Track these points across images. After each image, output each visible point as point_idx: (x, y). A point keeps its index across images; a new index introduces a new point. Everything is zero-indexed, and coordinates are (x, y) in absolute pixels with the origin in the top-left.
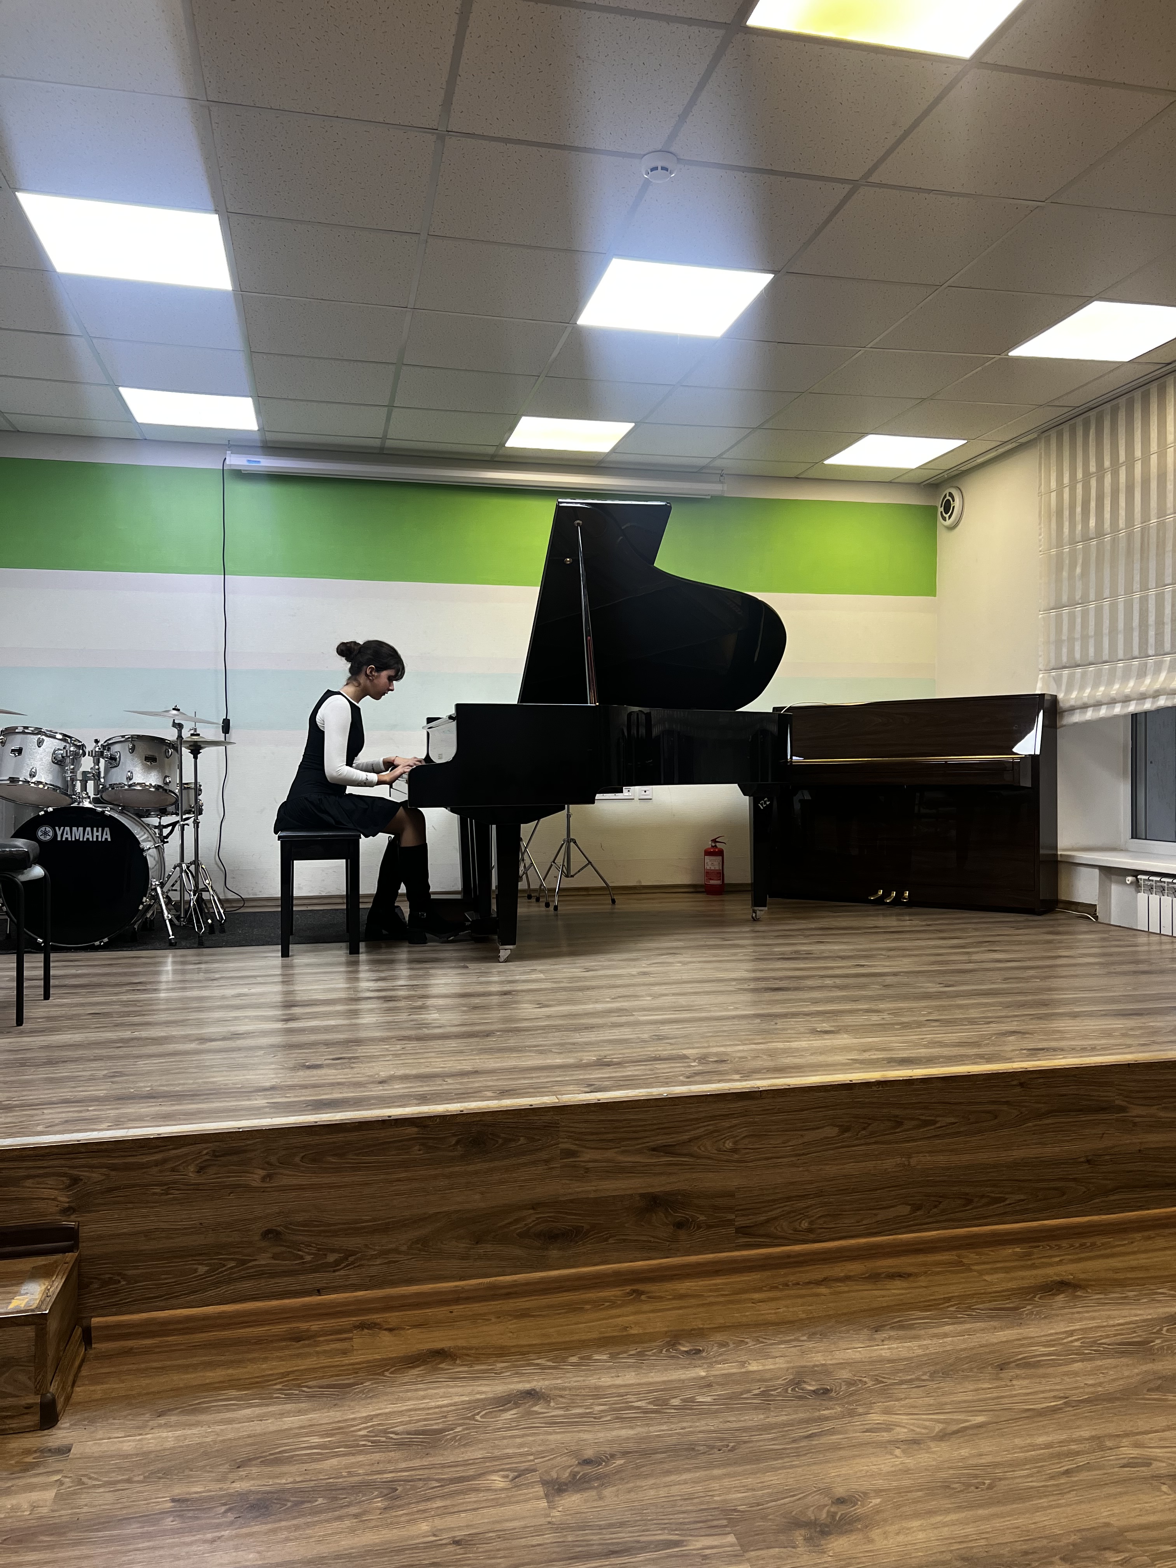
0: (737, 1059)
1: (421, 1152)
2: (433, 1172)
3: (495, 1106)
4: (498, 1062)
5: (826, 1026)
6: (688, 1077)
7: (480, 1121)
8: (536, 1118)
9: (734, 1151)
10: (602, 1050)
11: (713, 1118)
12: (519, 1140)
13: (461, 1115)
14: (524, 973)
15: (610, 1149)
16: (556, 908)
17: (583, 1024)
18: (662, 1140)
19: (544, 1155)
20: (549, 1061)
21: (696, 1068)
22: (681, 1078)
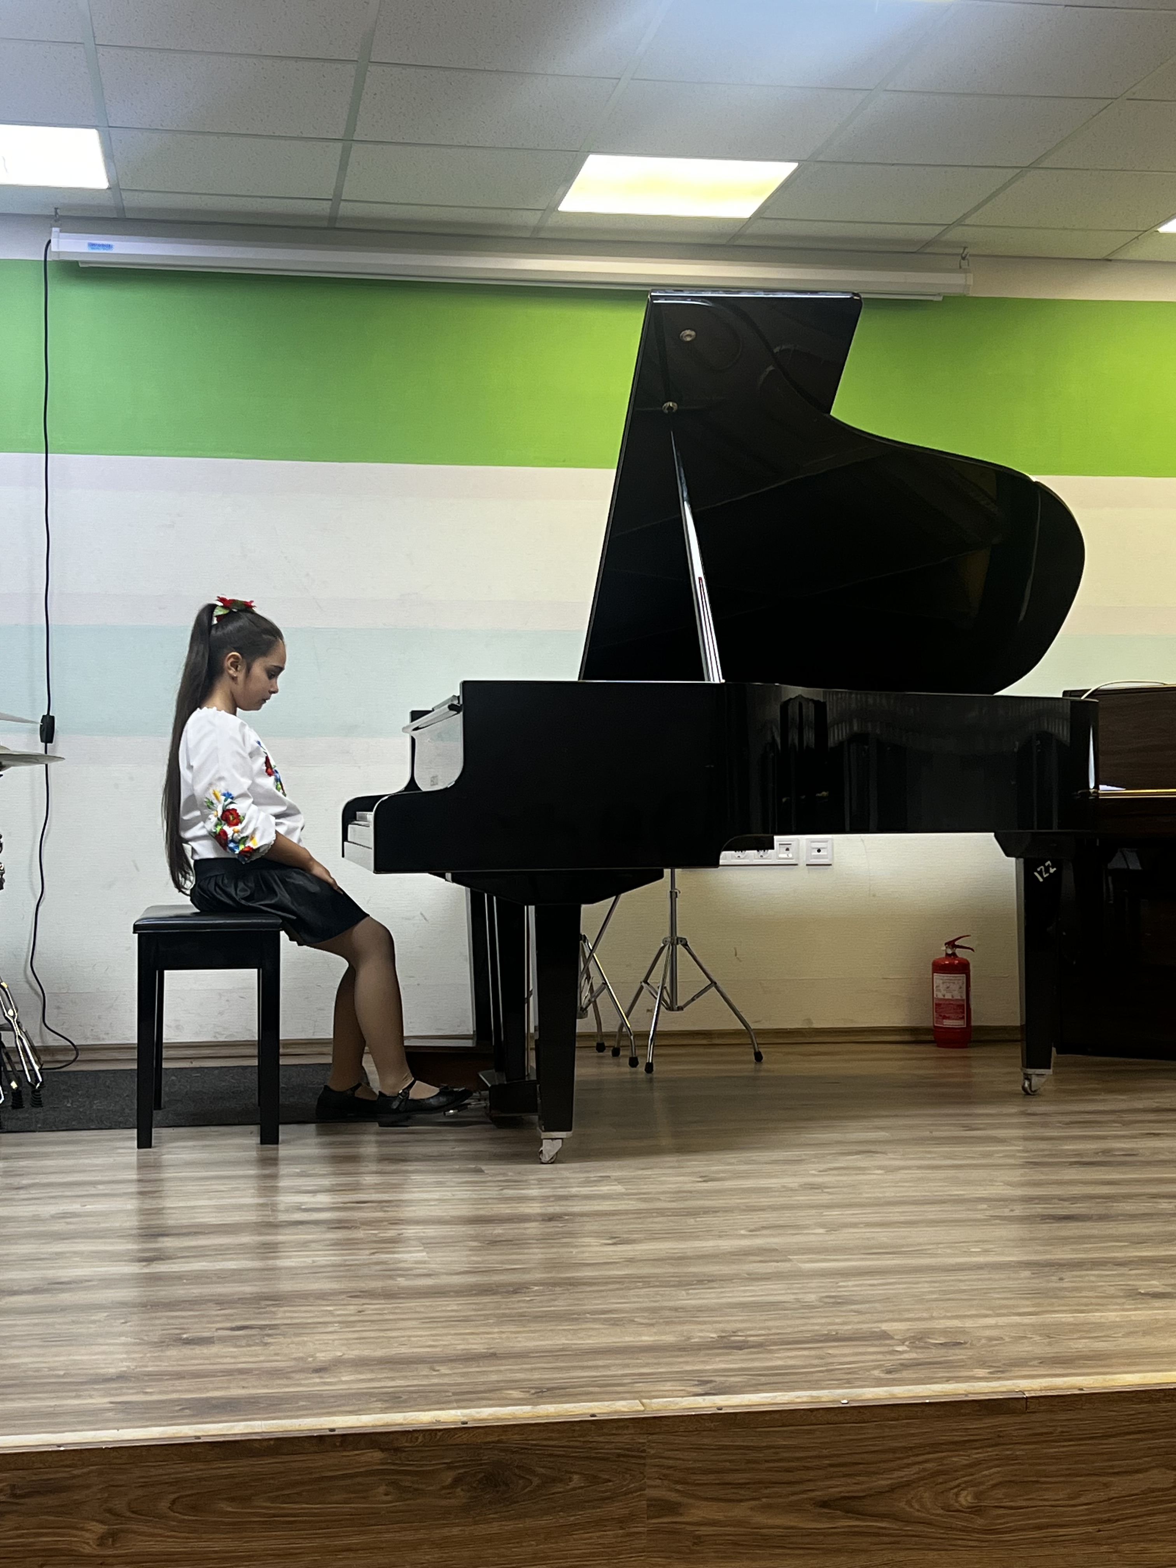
0: (983, 1341)
1: (389, 1498)
2: (410, 1536)
3: (527, 1415)
4: (533, 1339)
5: (1156, 1285)
6: (889, 1372)
7: (499, 1442)
8: (601, 1439)
9: (976, 1511)
10: (728, 1322)
11: (935, 1447)
12: (570, 1480)
13: (464, 1430)
14: (587, 1182)
15: (741, 1501)
16: (649, 1068)
17: (695, 1275)
18: (839, 1487)
19: (617, 1509)
20: (627, 1339)
21: (906, 1356)
22: (876, 1373)
